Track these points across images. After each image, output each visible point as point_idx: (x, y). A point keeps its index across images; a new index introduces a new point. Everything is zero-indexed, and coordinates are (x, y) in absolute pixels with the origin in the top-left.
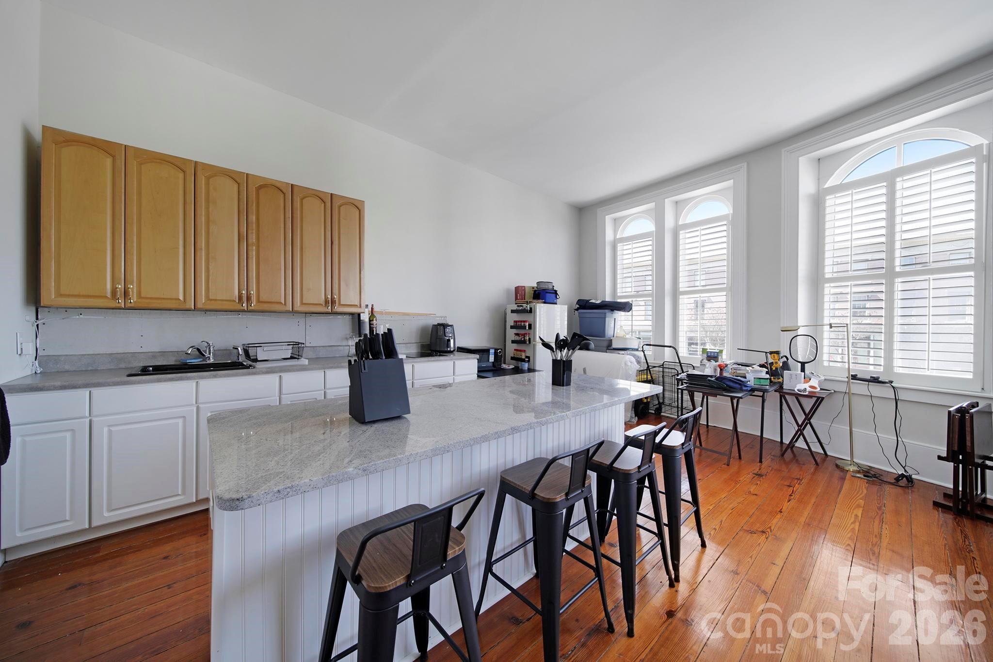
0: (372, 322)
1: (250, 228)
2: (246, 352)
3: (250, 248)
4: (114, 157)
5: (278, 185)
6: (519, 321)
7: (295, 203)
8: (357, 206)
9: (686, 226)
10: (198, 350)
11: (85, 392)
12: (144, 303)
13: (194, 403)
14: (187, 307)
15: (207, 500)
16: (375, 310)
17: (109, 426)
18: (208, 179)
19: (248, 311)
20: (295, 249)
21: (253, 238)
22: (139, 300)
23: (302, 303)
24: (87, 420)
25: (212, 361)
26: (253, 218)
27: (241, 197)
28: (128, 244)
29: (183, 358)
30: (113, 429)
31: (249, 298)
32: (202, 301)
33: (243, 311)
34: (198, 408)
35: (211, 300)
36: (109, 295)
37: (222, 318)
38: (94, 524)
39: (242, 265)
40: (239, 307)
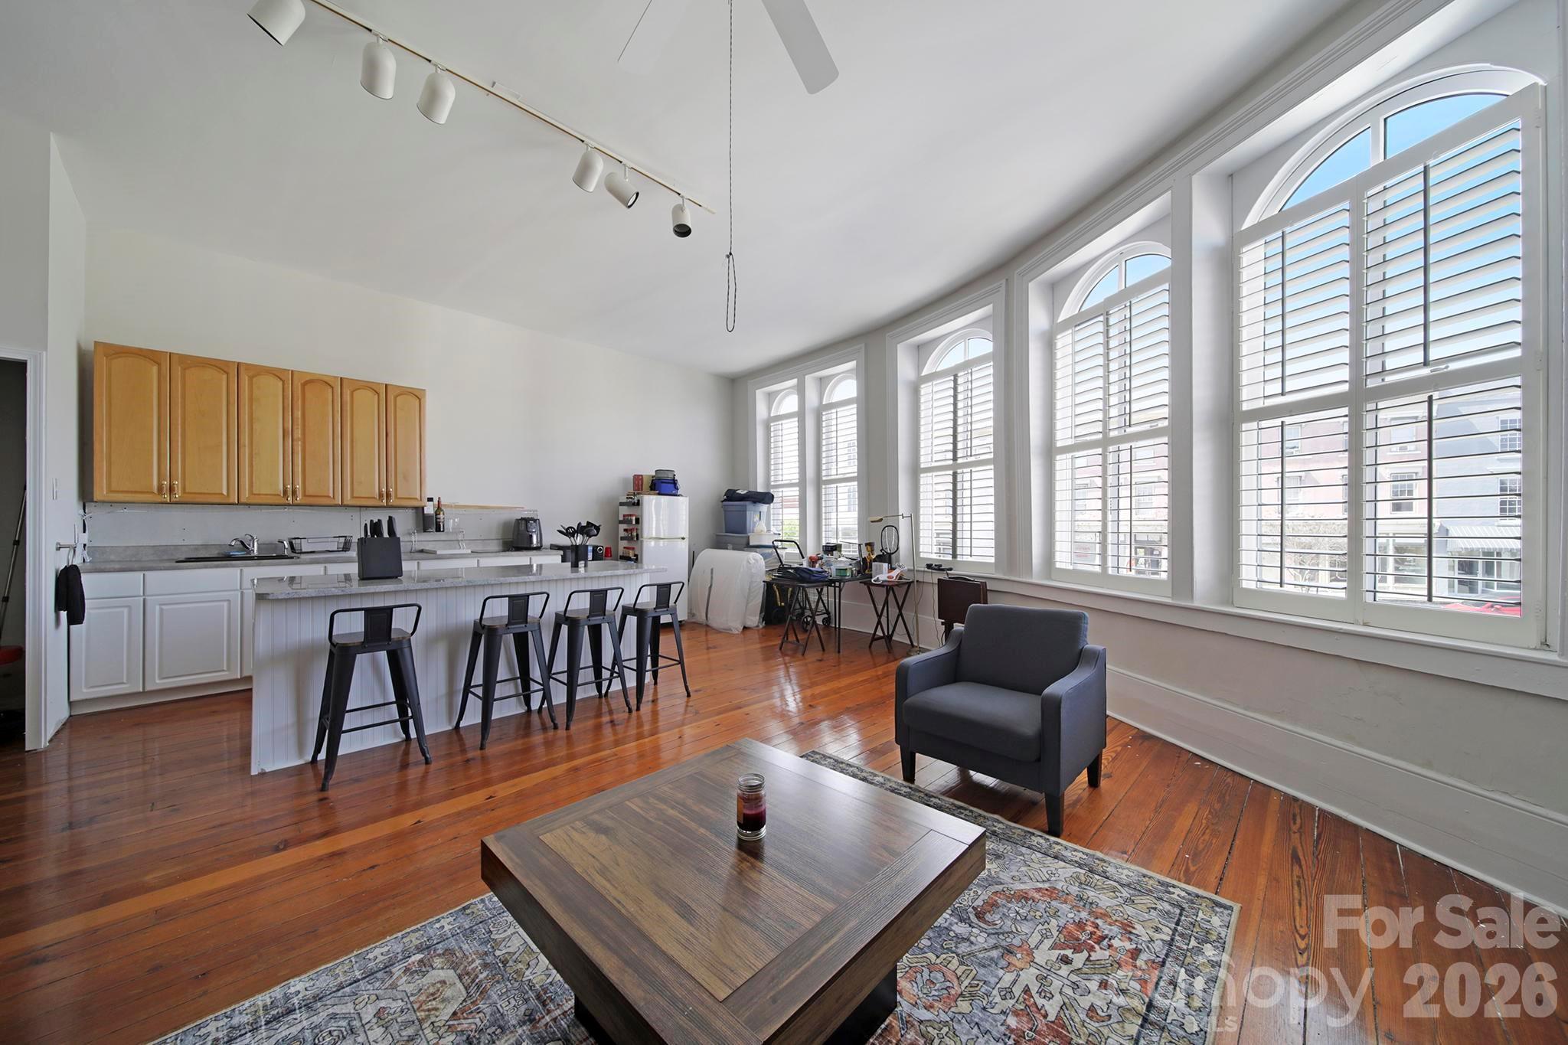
0: (438, 516)
1: (295, 423)
2: (291, 544)
3: (295, 443)
4: (159, 365)
5: (325, 379)
6: (628, 515)
7: (344, 396)
8: (418, 395)
9: (831, 406)
10: (242, 543)
11: (140, 575)
12: (189, 498)
13: (239, 588)
14: (231, 501)
15: (249, 679)
16: (443, 502)
17: (160, 605)
18: (251, 378)
19: (293, 505)
20: (344, 442)
21: (298, 433)
22: (185, 495)
23: (353, 497)
24: (142, 599)
25: (256, 553)
26: (298, 414)
27: (285, 394)
28: (173, 444)
29: (226, 550)
30: (164, 607)
31: (294, 493)
32: (245, 496)
33: (289, 505)
34: (242, 594)
35: (255, 494)
36: (155, 491)
37: (265, 512)
38: (148, 688)
39: (286, 460)
40: (283, 501)
